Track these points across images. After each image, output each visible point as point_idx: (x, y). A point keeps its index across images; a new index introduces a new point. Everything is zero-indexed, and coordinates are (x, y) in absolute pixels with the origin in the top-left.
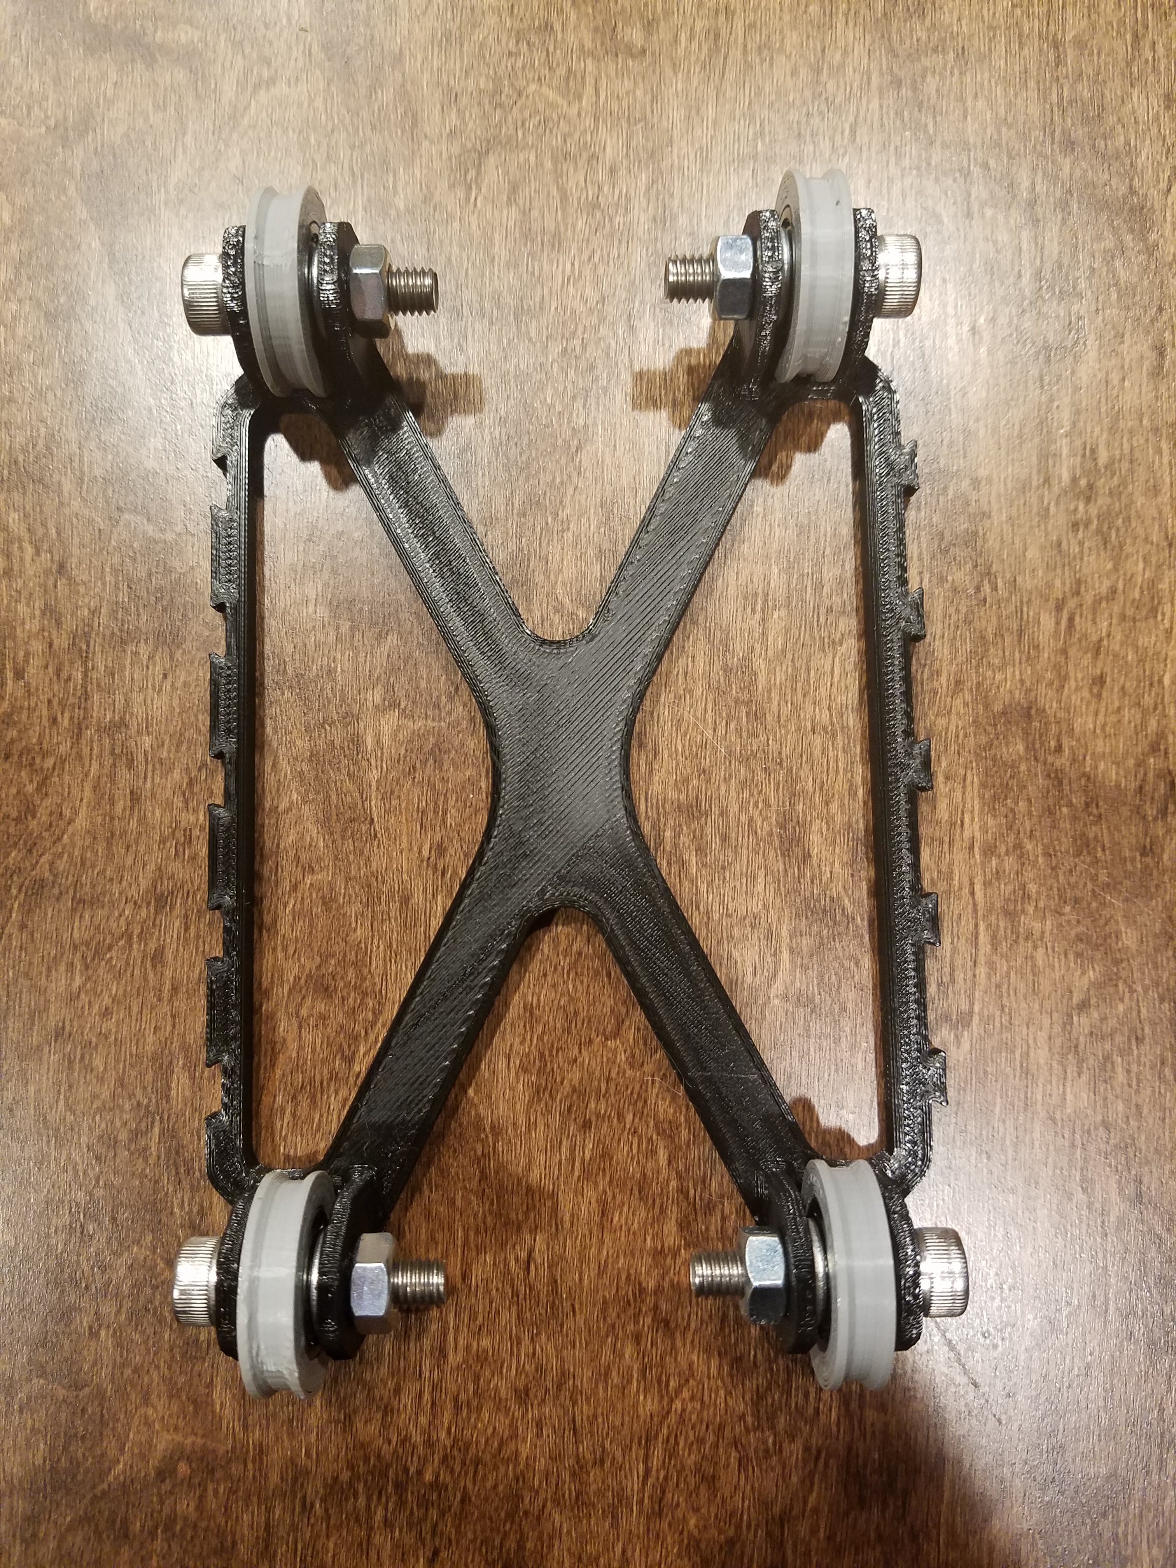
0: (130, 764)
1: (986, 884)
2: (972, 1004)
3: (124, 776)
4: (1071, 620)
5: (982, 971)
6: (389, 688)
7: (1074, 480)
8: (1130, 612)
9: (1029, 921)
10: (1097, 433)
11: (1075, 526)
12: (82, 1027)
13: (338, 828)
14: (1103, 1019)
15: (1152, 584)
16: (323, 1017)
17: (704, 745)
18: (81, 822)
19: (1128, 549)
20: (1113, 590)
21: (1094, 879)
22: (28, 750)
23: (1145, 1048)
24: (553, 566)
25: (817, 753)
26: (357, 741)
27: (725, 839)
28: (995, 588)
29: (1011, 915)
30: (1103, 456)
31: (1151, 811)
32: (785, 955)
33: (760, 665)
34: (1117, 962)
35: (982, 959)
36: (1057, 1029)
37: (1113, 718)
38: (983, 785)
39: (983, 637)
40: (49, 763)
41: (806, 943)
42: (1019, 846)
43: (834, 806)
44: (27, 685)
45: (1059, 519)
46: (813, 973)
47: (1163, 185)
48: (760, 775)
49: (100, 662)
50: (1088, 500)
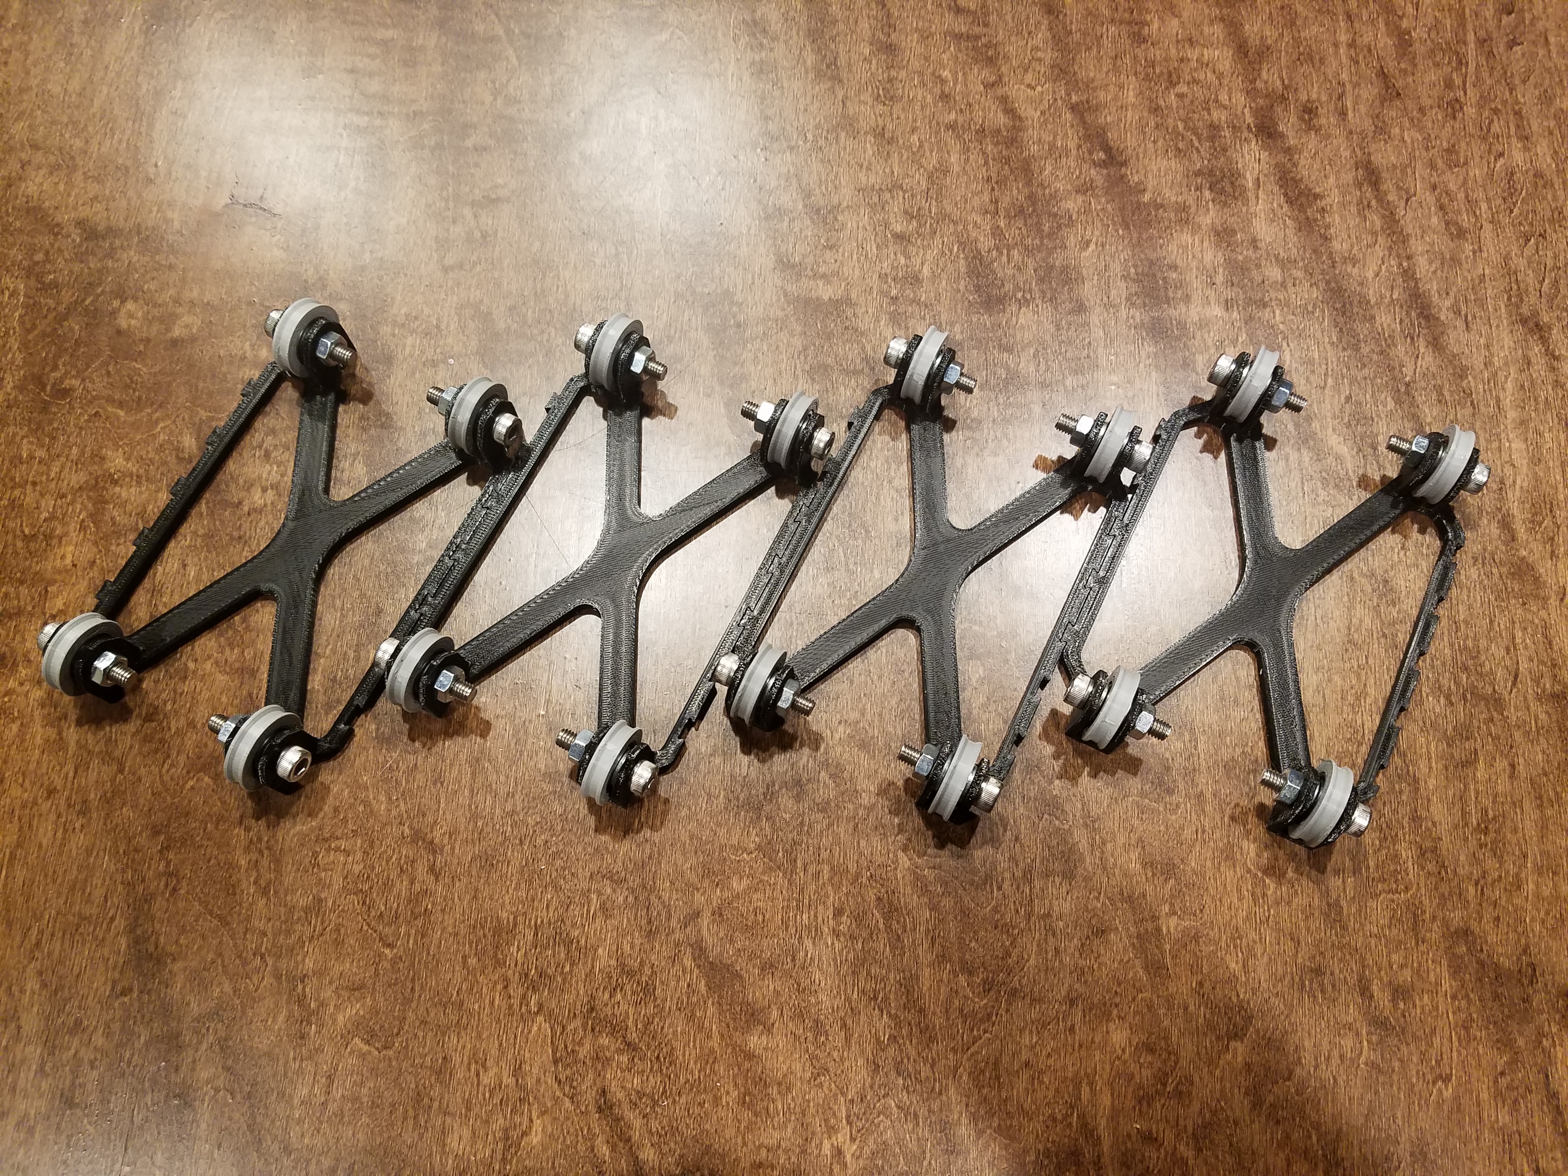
0: (1054, 935)
1: (1454, 1013)
2: (1451, 1069)
3: (1051, 940)
4: (1482, 890)
5: (1455, 1054)
6: (1172, 905)
7: (1479, 825)
8: (1508, 887)
9: (1474, 1031)
10: (1487, 802)
11: (1481, 846)
12: (1038, 1062)
13: (1152, 971)
14: (1512, 1080)
15: (1517, 875)
16: (1151, 1063)
17: (1321, 941)
18: (1032, 962)
19: (1505, 858)
20: (1500, 877)
21: (1503, 1013)
22: (1006, 924)
23: (1533, 1095)
24: (1245, 851)
25: (1373, 947)
26: (1158, 929)
27: (1334, 986)
28: (1447, 873)
29: (1466, 1028)
30: (1491, 814)
31: (1526, 982)
32: (1365, 1043)
33: (1344, 904)
34: (1516, 1053)
35: (1454, 1049)
36: (1491, 1084)
37: (1504, 937)
38: (1449, 966)
39: (1443, 896)
40: (1016, 932)
41: (1374, 1038)
42: (1467, 996)
43: (1383, 973)
44: (1004, 894)
45: (1473, 843)
46: (1379, 1053)
47: (1509, 689)
48: (1348, 957)
49: (1038, 884)
50: (1485, 834)
